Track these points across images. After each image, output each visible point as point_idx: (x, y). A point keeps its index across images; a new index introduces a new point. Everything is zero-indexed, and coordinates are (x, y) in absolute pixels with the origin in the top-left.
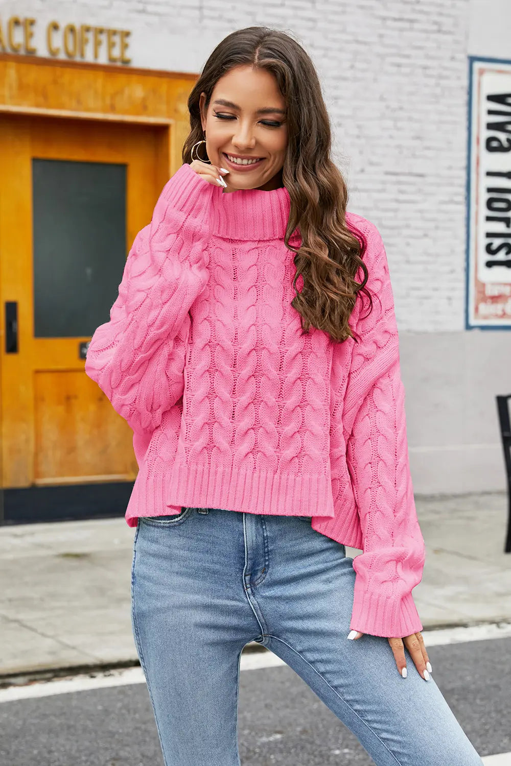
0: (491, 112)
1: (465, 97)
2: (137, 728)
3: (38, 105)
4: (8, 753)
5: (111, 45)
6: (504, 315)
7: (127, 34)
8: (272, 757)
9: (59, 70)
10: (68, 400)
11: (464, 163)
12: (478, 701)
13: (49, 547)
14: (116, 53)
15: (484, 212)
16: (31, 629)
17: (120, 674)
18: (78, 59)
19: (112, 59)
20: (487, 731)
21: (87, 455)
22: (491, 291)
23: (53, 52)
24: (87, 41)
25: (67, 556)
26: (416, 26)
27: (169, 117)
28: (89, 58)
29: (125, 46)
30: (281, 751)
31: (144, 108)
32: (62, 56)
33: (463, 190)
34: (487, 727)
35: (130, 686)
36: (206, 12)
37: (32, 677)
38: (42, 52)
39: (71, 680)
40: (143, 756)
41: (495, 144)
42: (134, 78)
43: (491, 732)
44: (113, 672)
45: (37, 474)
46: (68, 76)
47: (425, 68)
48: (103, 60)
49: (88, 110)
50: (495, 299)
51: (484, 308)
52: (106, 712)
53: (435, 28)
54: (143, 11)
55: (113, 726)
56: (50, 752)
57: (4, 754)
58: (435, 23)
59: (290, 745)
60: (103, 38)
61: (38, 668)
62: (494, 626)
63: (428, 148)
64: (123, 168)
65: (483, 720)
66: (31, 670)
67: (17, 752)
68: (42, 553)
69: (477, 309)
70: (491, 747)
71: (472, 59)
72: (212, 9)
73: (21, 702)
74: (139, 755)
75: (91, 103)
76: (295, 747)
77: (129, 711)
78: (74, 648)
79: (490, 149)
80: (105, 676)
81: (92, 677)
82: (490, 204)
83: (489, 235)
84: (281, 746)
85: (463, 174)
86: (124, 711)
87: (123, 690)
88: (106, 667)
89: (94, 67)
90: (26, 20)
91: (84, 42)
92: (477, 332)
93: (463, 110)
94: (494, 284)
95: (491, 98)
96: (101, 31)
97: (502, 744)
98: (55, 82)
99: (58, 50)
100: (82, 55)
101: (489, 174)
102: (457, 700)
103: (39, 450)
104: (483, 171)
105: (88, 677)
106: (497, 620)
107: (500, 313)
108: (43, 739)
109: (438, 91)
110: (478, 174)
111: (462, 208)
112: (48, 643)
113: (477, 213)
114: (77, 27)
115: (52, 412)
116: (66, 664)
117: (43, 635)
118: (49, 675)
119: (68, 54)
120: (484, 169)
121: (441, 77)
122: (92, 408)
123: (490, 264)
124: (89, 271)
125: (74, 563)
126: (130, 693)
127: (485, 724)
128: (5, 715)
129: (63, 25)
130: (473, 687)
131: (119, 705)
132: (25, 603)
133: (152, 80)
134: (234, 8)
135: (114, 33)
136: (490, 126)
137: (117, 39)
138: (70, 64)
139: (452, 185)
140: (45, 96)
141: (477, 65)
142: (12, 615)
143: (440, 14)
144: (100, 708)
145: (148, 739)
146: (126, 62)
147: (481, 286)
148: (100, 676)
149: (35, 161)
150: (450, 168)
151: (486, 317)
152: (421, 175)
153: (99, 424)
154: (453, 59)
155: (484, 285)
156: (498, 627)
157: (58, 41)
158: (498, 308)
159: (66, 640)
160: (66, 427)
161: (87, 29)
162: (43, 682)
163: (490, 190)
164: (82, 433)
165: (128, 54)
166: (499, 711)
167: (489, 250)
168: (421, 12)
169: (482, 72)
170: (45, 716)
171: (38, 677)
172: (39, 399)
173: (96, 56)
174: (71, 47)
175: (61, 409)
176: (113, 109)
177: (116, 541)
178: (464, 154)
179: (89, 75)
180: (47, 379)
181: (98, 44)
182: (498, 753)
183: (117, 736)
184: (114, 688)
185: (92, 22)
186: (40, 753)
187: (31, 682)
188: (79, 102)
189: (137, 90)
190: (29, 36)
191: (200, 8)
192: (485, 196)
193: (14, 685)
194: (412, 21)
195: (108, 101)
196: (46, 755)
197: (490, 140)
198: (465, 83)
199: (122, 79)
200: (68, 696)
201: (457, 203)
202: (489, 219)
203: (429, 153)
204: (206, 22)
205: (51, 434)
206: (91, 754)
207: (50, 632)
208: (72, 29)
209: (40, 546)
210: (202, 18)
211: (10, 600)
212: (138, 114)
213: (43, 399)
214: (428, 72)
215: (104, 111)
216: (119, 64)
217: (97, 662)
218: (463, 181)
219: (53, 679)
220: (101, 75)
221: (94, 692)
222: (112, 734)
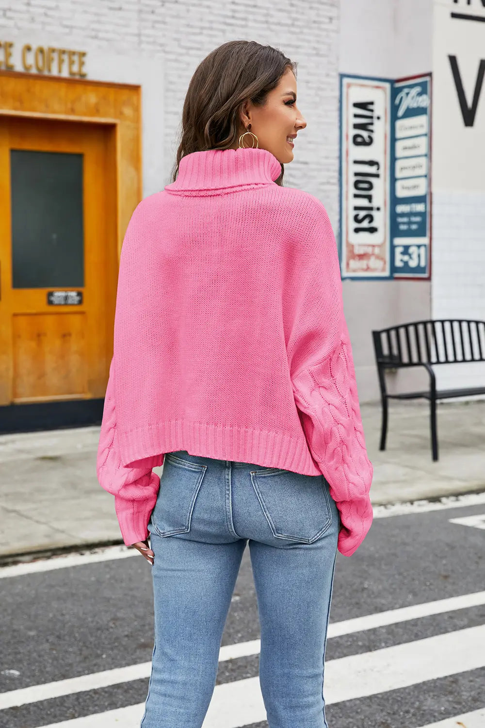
0: (356, 116)
1: (336, 105)
2: (125, 595)
3: (15, 109)
4: (29, 616)
5: (71, 63)
6: (368, 269)
7: (83, 54)
8: (236, 614)
9: (31, 81)
10: (39, 336)
11: (337, 154)
12: (383, 567)
13: (28, 452)
14: (75, 69)
15: (353, 191)
16: (27, 517)
17: (103, 551)
18: (46, 73)
19: (72, 74)
20: (395, 589)
21: (54, 379)
22: (358, 251)
23: (27, 68)
24: (53, 59)
25: (44, 458)
26: (300, 50)
27: (115, 117)
28: (55, 72)
29: (82, 64)
30: (242, 610)
31: (97, 111)
32: (34, 71)
33: (336, 174)
34: (394, 586)
35: (113, 561)
36: (143, 39)
37: (35, 556)
38: (19, 68)
39: (66, 557)
40: (136, 616)
41: (359, 140)
42: (90, 88)
43: (398, 590)
44: (97, 550)
45: (15, 395)
46: (38, 86)
47: (308, 82)
48: (65, 74)
49: (54, 112)
50: (361, 257)
51: (354, 264)
52: (99, 582)
53: (314, 52)
54: (96, 37)
55: (107, 593)
56: (63, 615)
57: (26, 617)
58: (315, 49)
59: (248, 605)
60: (65, 57)
61: (38, 549)
62: (382, 508)
63: (310, 142)
64: (80, 156)
65: (390, 581)
66: (34, 550)
67: (36, 616)
68: (24, 456)
69: (348, 264)
70: (400, 602)
71: (342, 76)
72: (148, 36)
73: (30, 576)
74: (132, 616)
75: (56, 107)
76: (252, 606)
77: (116, 580)
78: (63, 532)
79: (356, 143)
80: (91, 553)
81: (82, 554)
82: (356, 184)
83: (356, 208)
84: (240, 605)
85: (337, 162)
86: (112, 581)
87: (108, 564)
88: (91, 547)
89: (58, 80)
90: (6, 43)
91: (51, 60)
92: (348, 282)
93: (336, 114)
94: (360, 245)
95: (357, 105)
96: (64, 52)
97: (408, 600)
98: (28, 91)
99: (31, 66)
100: (49, 70)
101: (356, 162)
102: (367, 566)
103: (16, 376)
104: (351, 159)
105: (78, 555)
106: (384, 502)
107: (365, 267)
108: (55, 604)
109: (317, 99)
110: (347, 162)
111: (336, 188)
112: (43, 529)
113: (347, 192)
114: (46, 48)
115: (26, 346)
116: (61, 545)
117: (38, 522)
118: (49, 554)
119: (38, 69)
120: (352, 158)
121: (319, 89)
122: (58, 343)
123: (357, 230)
124: (54, 236)
125: (51, 464)
126: (114, 566)
127: (392, 584)
128: (20, 587)
129: (34, 47)
130: (377, 555)
131: (108, 576)
132: (18, 497)
133: (103, 90)
134: (164, 36)
135: (74, 53)
136: (356, 126)
137: (76, 58)
138: (39, 77)
139: (328, 170)
140: (21, 101)
141: (346, 81)
142: (10, 506)
143: (318, 42)
144: (93, 579)
145: (136, 603)
146: (83, 75)
147: (351, 247)
148: (87, 553)
149: (13, 151)
150: (327, 158)
151: (354, 271)
152: (306, 163)
153: (63, 356)
154: (328, 75)
155: (353, 246)
156: (386, 508)
157: (30, 59)
158: (363, 263)
159: (56, 525)
160: (38, 357)
161: (53, 50)
162: (45, 559)
163: (356, 174)
164: (50, 362)
165: (85, 70)
166: (400, 574)
167: (357, 219)
168: (304, 40)
169: (349, 86)
170: (51, 586)
171: (40, 555)
172: (16, 336)
173: (60, 71)
174: (40, 64)
175: (33, 344)
176: (73, 111)
177: (79, 446)
178: (337, 147)
179: (54, 86)
180: (22, 321)
181: (61, 62)
182: (407, 606)
183: (111, 602)
184: (100, 563)
185: (56, 45)
186: (54, 616)
187: (35, 560)
188: (47, 106)
189: (92, 97)
190: (8, 55)
191: (139, 35)
192: (353, 179)
193: (23, 562)
194: (297, 47)
195: (69, 105)
196: (60, 618)
197: (356, 137)
198: (337, 94)
199: (79, 89)
200: (66, 570)
201: (333, 184)
202: (356, 196)
203: (311, 146)
204: (143, 46)
205: (26, 363)
206: (94, 616)
207: (43, 520)
208: (41, 51)
209: (20, 451)
210: (140, 43)
211: (7, 495)
212: (92, 115)
213: (19, 336)
214: (310, 85)
215: (66, 113)
216: (77, 77)
217: (84, 543)
218: (337, 168)
219: (52, 557)
220: (63, 85)
221: (86, 566)
222: (108, 600)
